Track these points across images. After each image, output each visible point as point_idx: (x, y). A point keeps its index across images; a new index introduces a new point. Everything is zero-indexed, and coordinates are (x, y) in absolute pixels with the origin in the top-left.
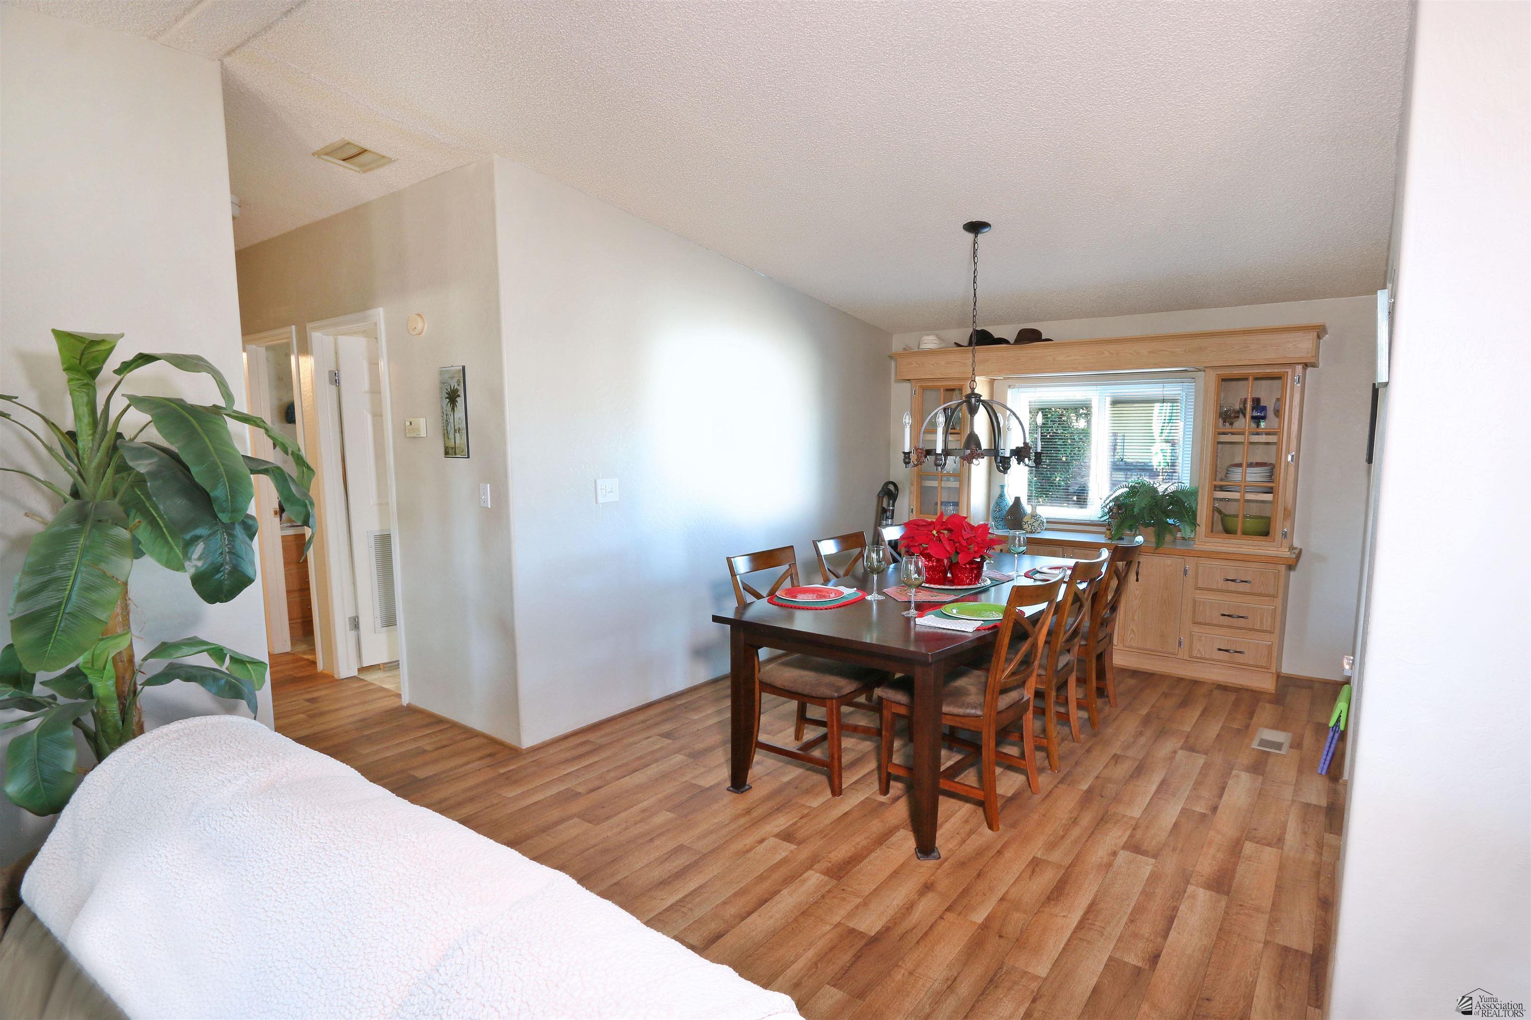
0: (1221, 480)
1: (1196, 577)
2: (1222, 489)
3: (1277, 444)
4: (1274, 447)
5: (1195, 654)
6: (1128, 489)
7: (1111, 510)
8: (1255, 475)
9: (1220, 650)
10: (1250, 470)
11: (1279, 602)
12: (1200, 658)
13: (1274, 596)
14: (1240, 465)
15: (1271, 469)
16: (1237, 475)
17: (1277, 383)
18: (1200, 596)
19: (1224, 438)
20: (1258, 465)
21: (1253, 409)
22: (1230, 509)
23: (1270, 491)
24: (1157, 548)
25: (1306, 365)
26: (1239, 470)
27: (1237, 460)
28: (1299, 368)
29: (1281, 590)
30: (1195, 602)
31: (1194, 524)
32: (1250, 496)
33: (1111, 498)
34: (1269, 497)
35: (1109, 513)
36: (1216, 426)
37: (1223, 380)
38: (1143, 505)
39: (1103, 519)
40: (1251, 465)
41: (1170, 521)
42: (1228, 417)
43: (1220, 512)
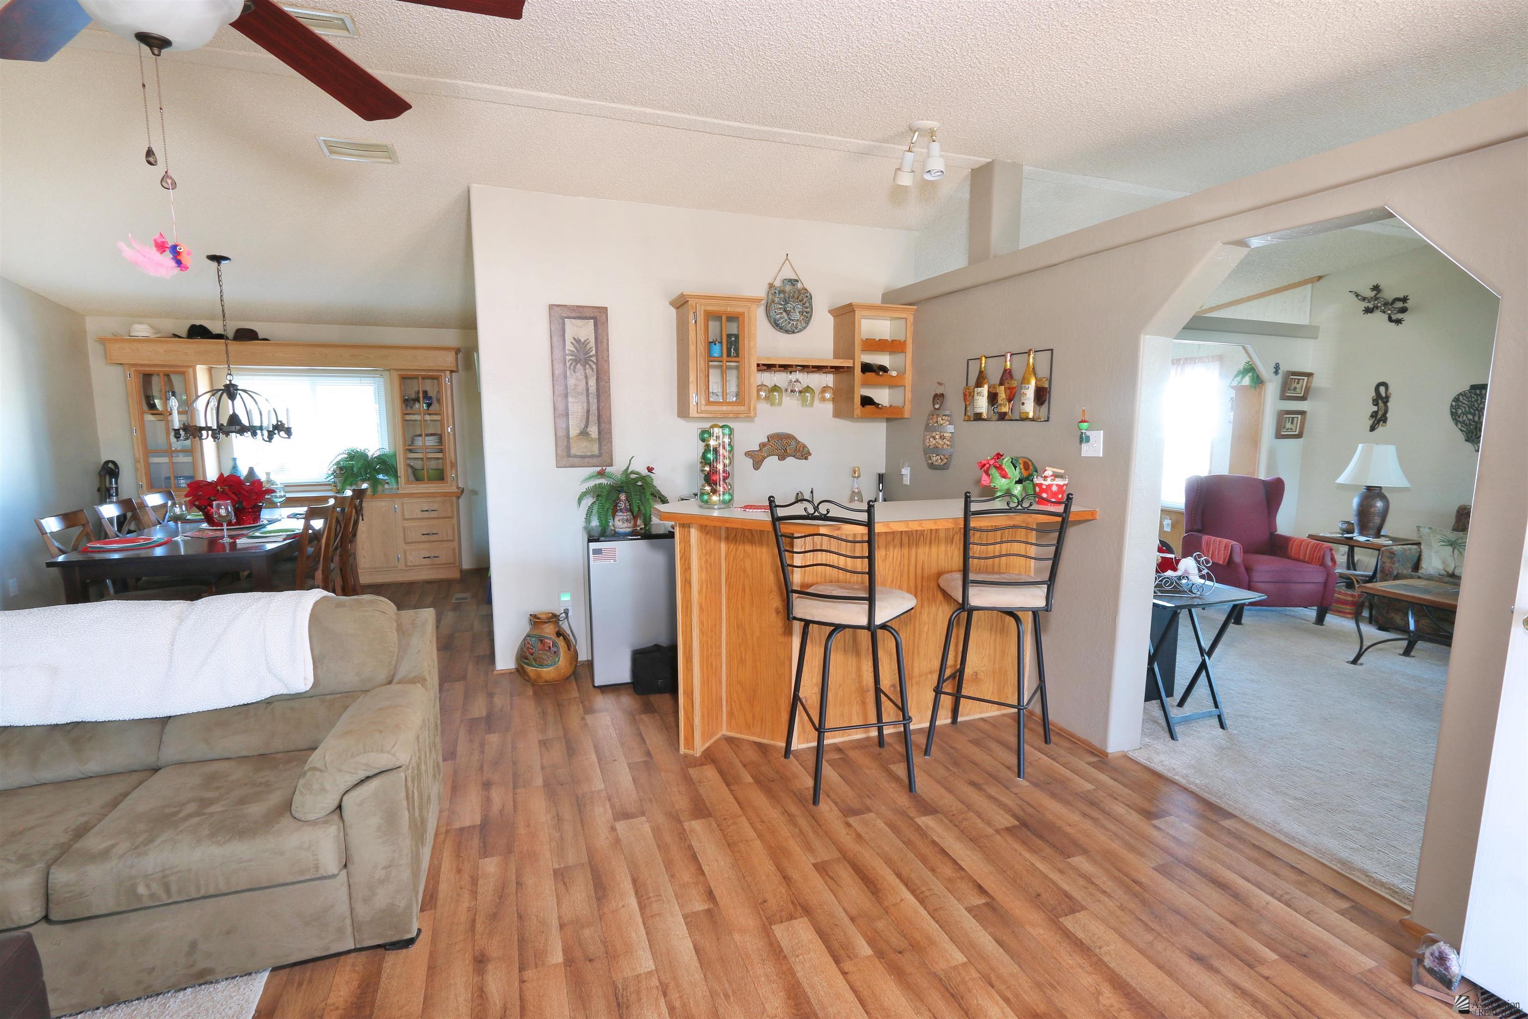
0: (410, 446)
1: (403, 512)
2: (411, 451)
3: (442, 421)
4: (439, 423)
5: (409, 564)
6: (346, 456)
7: (335, 471)
8: (431, 441)
9: (425, 558)
10: (427, 438)
11: (455, 521)
12: (414, 566)
13: (452, 517)
14: (421, 435)
15: (440, 438)
16: (419, 442)
17: (436, 381)
18: (407, 524)
19: (408, 417)
20: (431, 435)
21: (424, 398)
22: (418, 465)
23: (441, 451)
24: (373, 495)
25: (452, 372)
26: (420, 438)
27: (418, 433)
28: (448, 373)
29: (455, 513)
30: (404, 529)
31: (396, 477)
32: (430, 455)
33: (334, 463)
34: (440, 455)
35: (333, 474)
36: (402, 410)
37: (403, 378)
38: (359, 466)
39: (328, 479)
40: (427, 435)
41: (381, 476)
42: (408, 402)
43: (412, 467)
